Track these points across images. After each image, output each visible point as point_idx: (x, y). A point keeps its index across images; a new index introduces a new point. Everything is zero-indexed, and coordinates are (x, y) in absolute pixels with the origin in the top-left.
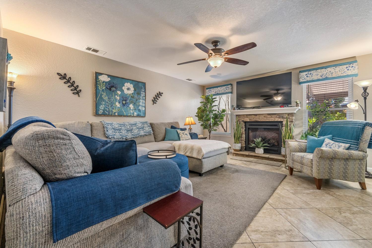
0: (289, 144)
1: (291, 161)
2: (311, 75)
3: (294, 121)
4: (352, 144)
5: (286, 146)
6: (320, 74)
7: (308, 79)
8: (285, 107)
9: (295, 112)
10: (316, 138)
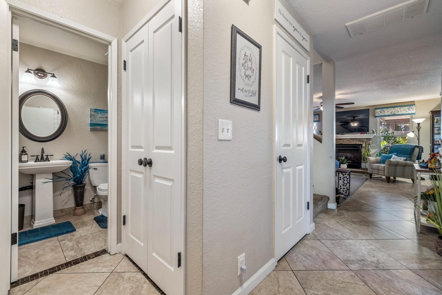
0: (369, 159)
1: (371, 169)
2: (384, 111)
3: (371, 144)
4: (407, 158)
5: (368, 160)
6: (390, 111)
7: (382, 114)
8: (365, 134)
9: (372, 138)
10: (387, 155)
